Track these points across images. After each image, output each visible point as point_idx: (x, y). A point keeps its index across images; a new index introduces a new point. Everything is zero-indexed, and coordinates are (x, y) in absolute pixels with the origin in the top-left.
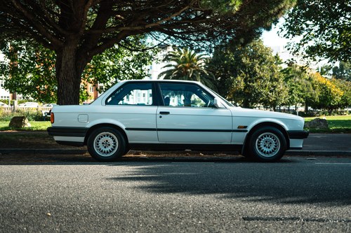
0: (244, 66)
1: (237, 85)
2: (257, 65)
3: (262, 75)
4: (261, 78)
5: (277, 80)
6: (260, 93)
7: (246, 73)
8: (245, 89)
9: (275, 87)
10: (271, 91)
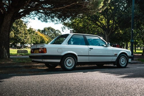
0: (14, 28)
1: (11, 35)
2: (19, 28)
3: (21, 31)
4: (21, 33)
5: (27, 34)
6: (21, 39)
7: (14, 30)
8: (14, 37)
9: (26, 37)
10: (25, 38)
